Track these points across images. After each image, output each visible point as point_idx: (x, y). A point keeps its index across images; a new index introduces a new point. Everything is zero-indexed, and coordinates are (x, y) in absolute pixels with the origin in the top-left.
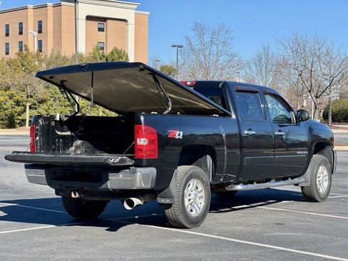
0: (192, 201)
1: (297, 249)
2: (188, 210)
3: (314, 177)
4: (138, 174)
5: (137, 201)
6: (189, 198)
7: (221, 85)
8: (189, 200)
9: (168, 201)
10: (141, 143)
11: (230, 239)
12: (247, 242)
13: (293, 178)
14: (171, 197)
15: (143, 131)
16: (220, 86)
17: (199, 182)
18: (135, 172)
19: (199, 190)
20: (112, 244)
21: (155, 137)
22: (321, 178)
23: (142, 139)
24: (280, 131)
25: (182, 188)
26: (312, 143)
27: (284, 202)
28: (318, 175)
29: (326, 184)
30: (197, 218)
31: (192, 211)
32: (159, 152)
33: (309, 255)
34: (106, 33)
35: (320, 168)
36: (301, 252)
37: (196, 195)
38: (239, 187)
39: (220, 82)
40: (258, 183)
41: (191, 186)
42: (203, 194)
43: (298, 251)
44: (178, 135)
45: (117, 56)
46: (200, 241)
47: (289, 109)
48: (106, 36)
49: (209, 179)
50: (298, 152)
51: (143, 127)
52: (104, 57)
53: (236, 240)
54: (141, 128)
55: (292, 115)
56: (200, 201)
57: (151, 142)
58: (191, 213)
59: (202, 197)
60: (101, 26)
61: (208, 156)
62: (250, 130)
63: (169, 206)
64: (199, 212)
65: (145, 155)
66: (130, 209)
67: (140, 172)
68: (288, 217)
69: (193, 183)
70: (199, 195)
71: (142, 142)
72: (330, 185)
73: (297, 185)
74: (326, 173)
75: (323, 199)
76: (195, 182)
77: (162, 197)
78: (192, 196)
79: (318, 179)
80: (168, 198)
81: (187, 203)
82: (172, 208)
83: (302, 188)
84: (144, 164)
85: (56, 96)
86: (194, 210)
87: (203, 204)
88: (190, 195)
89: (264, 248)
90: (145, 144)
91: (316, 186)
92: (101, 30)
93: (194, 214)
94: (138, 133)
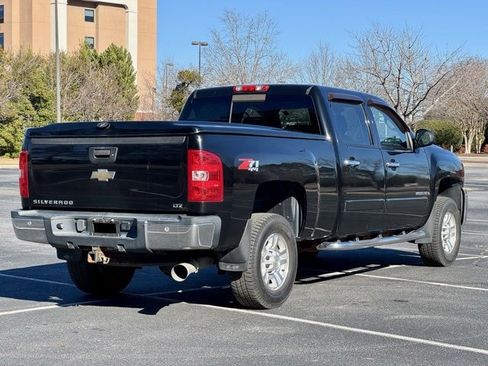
0: (271, 267)
1: (444, 342)
2: (266, 281)
3: (438, 229)
4: (194, 225)
5: (190, 268)
6: (267, 262)
7: (308, 90)
8: (267, 266)
9: (236, 268)
10: (198, 179)
11: (335, 326)
12: (363, 331)
13: (408, 231)
14: (241, 261)
15: (202, 159)
16: (307, 93)
17: (281, 237)
18: (189, 224)
19: (281, 250)
20: (155, 335)
21: (218, 169)
22: (447, 232)
23: (199, 173)
24: (393, 161)
25: (257, 248)
26: (436, 179)
27: (391, 266)
28: (443, 227)
29: (453, 240)
30: (279, 292)
31: (271, 282)
32: (225, 193)
33: (468, 352)
34: (97, 24)
35: (446, 216)
36: (452, 346)
37: (277, 258)
38: (336, 246)
39: (307, 87)
40: (361, 239)
41: (270, 244)
42: (286, 256)
43: (446, 345)
44: (253, 165)
45: (115, 57)
46: (290, 330)
47: (404, 128)
48: (97, 28)
49: (295, 233)
50: (417, 193)
51: (201, 153)
52: (96, 57)
53: (346, 328)
54: (197, 155)
55: (408, 138)
56: (283, 267)
57: (213, 177)
58: (270, 285)
59: (285, 261)
60: (90, 14)
61: (293, 198)
62: (352, 159)
63: (238, 275)
64: (281, 283)
65: (204, 197)
66: (181, 280)
67: (197, 223)
68: (408, 290)
69: (273, 240)
70: (281, 258)
71: (199, 176)
72: (459, 242)
73: (413, 242)
74: (453, 223)
75: (450, 262)
76: (276, 238)
77: (227, 262)
78: (272, 260)
79: (443, 233)
80: (236, 263)
81: (264, 270)
82: (242, 279)
83: (420, 246)
84: (202, 211)
85: (28, 113)
86: (273, 281)
87: (287, 271)
88: (268, 258)
89: (393, 339)
90: (204, 179)
91: (441, 243)
92: (89, 19)
93: (274, 287)
94: (193, 162)
